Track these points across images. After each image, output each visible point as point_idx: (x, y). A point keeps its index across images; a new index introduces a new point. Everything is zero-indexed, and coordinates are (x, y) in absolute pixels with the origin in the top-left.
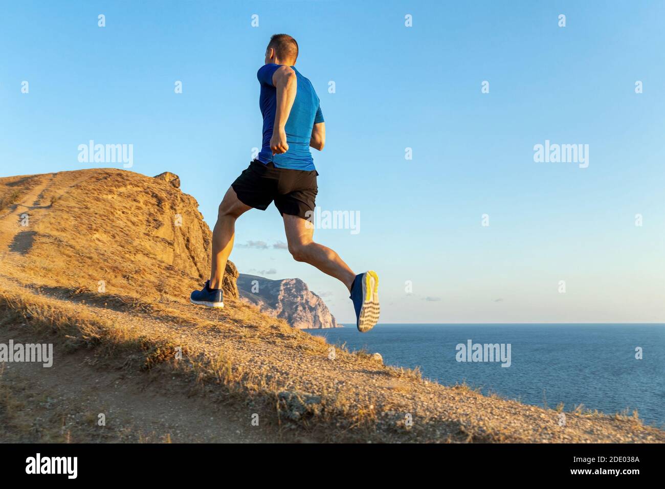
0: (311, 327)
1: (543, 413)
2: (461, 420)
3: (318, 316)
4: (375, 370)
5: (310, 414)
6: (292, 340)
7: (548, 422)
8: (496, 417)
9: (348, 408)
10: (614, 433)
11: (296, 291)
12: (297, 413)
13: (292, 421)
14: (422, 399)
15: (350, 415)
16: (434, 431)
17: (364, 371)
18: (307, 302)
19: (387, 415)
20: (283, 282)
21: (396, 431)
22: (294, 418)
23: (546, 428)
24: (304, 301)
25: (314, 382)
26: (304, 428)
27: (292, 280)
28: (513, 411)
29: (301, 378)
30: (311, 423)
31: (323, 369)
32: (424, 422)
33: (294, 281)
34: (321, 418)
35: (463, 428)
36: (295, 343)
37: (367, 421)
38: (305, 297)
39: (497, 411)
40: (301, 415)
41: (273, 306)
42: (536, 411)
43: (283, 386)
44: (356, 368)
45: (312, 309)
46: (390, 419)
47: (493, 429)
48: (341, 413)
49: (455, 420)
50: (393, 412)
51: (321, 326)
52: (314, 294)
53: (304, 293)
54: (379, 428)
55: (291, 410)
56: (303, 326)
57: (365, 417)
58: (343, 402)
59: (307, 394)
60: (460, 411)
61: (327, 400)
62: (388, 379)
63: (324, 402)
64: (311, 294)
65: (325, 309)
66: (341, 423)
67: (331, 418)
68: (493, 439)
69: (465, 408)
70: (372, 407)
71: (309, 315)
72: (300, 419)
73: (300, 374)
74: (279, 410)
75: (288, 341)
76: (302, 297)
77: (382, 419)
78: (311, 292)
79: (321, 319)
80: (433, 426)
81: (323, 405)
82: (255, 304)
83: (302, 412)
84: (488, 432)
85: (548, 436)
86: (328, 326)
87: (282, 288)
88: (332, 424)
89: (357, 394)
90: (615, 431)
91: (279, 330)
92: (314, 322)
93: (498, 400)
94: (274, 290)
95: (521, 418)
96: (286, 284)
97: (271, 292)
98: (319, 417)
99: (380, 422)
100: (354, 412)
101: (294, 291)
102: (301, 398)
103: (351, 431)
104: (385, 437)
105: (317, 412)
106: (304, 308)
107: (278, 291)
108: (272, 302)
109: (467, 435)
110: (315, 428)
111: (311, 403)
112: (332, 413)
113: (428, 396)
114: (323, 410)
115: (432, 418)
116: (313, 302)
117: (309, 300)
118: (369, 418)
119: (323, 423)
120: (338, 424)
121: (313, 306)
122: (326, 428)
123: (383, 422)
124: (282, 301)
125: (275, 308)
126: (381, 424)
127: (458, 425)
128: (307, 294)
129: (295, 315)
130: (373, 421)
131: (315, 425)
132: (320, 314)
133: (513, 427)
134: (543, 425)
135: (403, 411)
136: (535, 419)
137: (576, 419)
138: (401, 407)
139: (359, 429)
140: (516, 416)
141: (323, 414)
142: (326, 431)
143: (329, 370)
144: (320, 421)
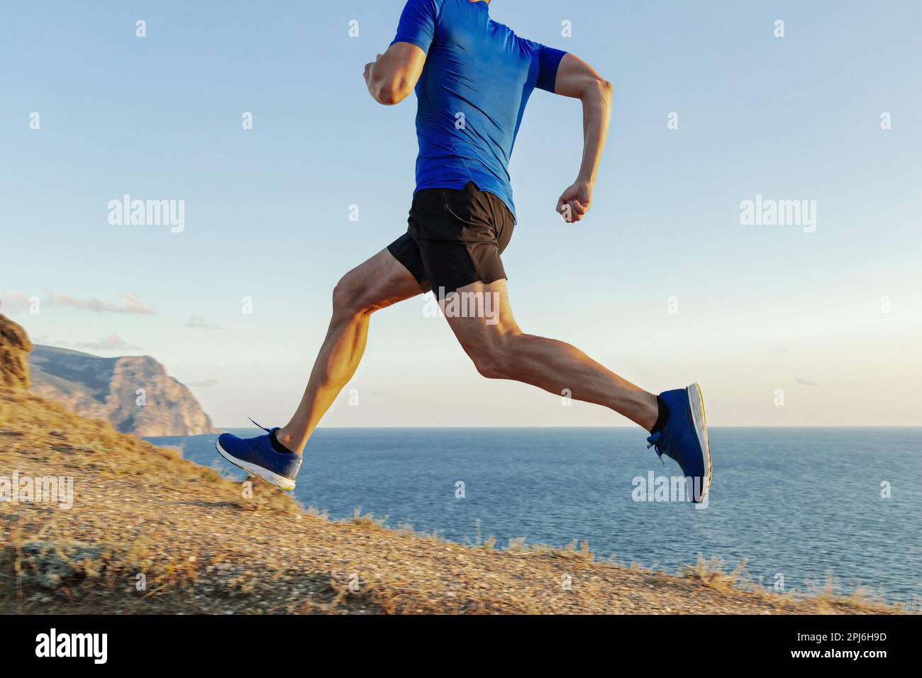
0: (169, 434)
1: (462, 553)
2: (334, 572)
3: (182, 417)
4: (217, 500)
5: (80, 577)
6: (80, 456)
7: (464, 566)
8: (390, 563)
9: (150, 562)
10: (550, 574)
11: (145, 376)
12: (56, 577)
13: (44, 589)
14: (283, 541)
15: (151, 574)
16: (290, 590)
17: (197, 503)
18: (163, 393)
19: (216, 570)
20: (122, 361)
21: (227, 594)
22: (48, 585)
23: (458, 575)
24: (157, 392)
25: (99, 524)
26: (65, 602)
27: (137, 358)
28: (420, 552)
29: (75, 517)
30: (80, 590)
31: (124, 502)
32: (275, 578)
33: (141, 361)
34: (98, 583)
35: (333, 583)
36: (87, 460)
37: (179, 584)
38: (160, 386)
39: (396, 554)
40: (63, 578)
41: (101, 398)
42: (455, 552)
43: (37, 533)
44: (186, 497)
45: (171, 405)
46: (220, 577)
47: (378, 581)
48: (136, 572)
49: (325, 572)
50: (227, 566)
51: (186, 433)
52: (176, 381)
53: (157, 379)
54: (200, 592)
55: (45, 572)
56: (153, 432)
57: (179, 575)
58: (140, 553)
59: (79, 543)
60: (338, 558)
61: (114, 552)
62: (234, 514)
63: (107, 555)
64: (172, 382)
65: (194, 405)
66: (135, 587)
67: (118, 582)
68: (376, 596)
69: (347, 552)
70: (192, 559)
71: (167, 414)
72: (59, 586)
73: (76, 510)
74: (22, 574)
75: (75, 457)
76: (154, 385)
77: (208, 577)
78: (172, 378)
79: (187, 421)
80: (288, 582)
81: (105, 561)
82: (65, 396)
83: (63, 574)
84: (369, 587)
85: (458, 586)
86: (199, 431)
87: (118, 370)
88: (118, 590)
89: (171, 540)
90: (553, 572)
91: (65, 439)
92: (176, 425)
93: (403, 538)
94: (105, 373)
95: (429, 563)
96: (126, 365)
97: (99, 377)
98: (95, 580)
99: (202, 581)
100: (160, 568)
101: (139, 376)
102: (64, 550)
103: (151, 600)
104: (208, 605)
105: (92, 573)
106: (159, 404)
107: (111, 374)
108: (98, 392)
109: (336, 593)
110: (86, 599)
111: (82, 559)
112: (119, 573)
113: (295, 537)
114: (104, 569)
115: (288, 570)
116: (173, 393)
117: (167, 391)
118: (185, 577)
119: (102, 589)
120: (129, 590)
121: (173, 400)
122: (106, 598)
123: (208, 582)
124: (119, 391)
125: (105, 402)
126: (206, 584)
127: (327, 579)
128: (164, 381)
129: (141, 415)
130: (190, 581)
131: (87, 594)
132: (185, 413)
133: (412, 577)
134: (456, 570)
135: (244, 563)
136: (448, 563)
137: (505, 560)
138: (243, 556)
139: (165, 596)
140: (421, 561)
141: (103, 575)
142: (107, 602)
143: (133, 503)
144: (98, 588)
